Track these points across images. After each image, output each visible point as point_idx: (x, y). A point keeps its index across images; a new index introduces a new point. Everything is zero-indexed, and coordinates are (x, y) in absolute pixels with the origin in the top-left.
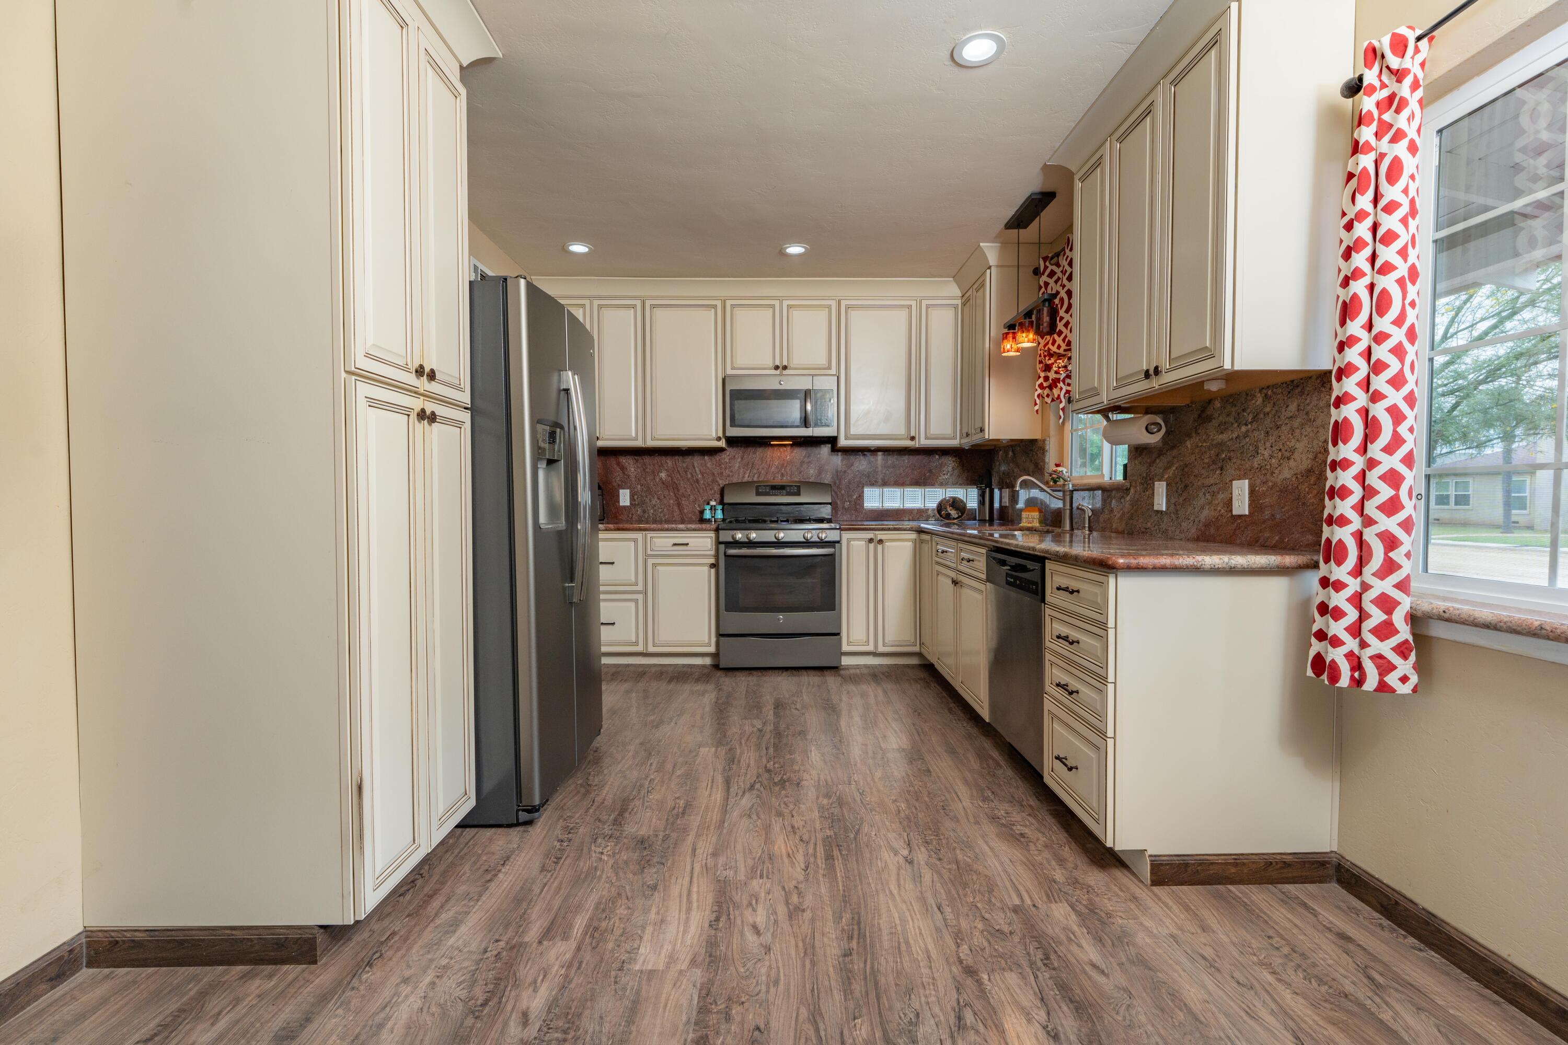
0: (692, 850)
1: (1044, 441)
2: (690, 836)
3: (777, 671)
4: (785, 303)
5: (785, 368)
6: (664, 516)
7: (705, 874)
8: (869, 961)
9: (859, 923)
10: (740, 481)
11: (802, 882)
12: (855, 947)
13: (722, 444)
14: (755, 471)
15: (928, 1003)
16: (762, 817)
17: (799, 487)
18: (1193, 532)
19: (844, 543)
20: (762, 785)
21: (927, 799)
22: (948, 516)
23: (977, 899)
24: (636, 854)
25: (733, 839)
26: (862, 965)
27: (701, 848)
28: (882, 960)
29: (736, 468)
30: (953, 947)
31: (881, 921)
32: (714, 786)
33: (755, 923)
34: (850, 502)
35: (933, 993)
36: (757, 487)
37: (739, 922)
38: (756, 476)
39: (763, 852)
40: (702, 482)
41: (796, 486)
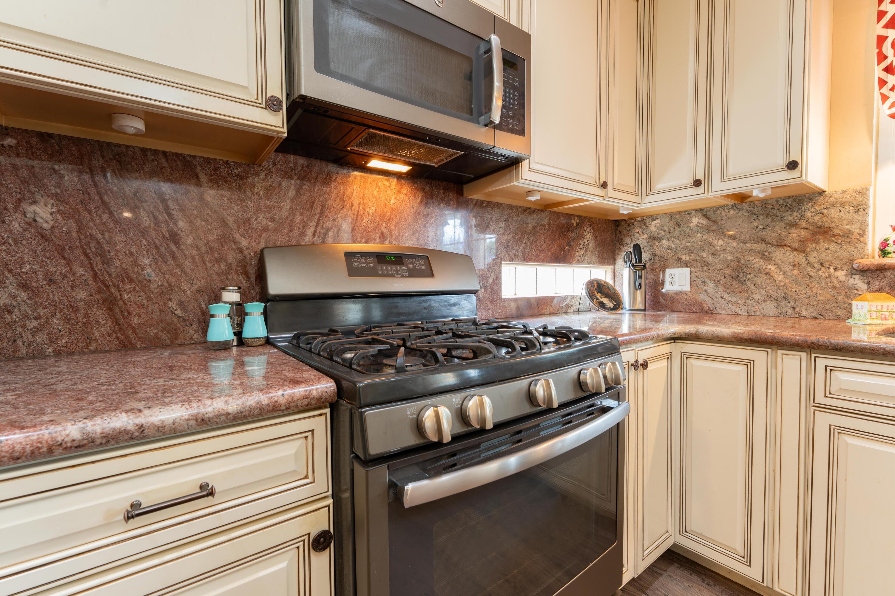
1: (863, 192)
6: (52, 341)
13: (278, 123)
17: (426, 259)
29: (284, 213)
36: (349, 257)
40: (189, 241)
41: (422, 257)
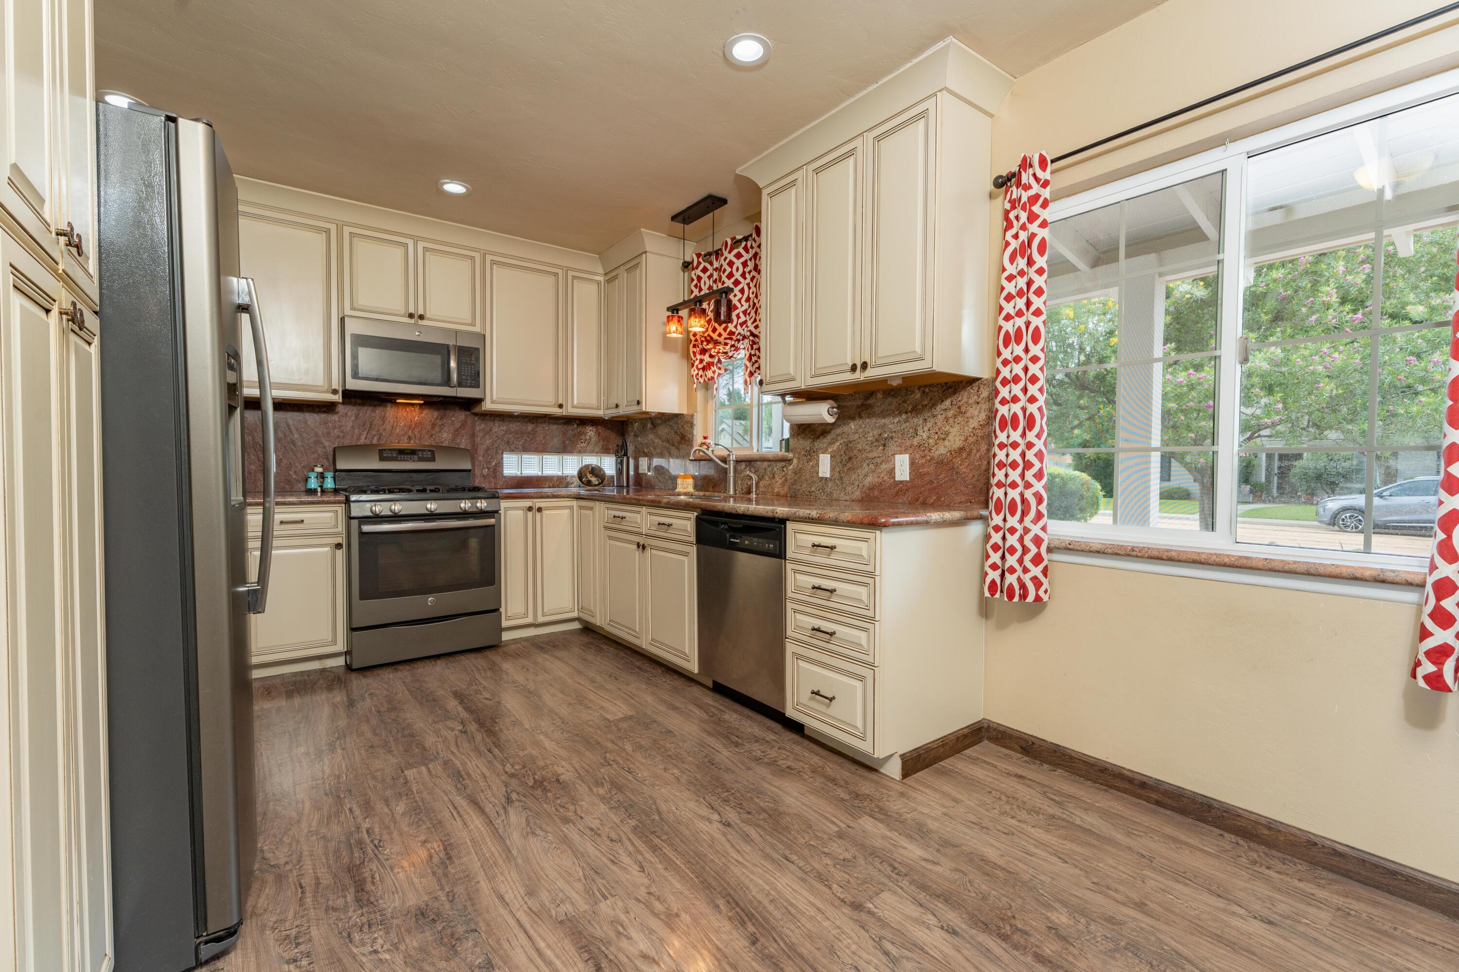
0: (498, 898)
1: (692, 416)
2: (482, 883)
3: (428, 662)
4: (421, 245)
5: (421, 317)
7: (540, 922)
8: (777, 938)
9: (737, 904)
10: (353, 444)
11: (650, 885)
12: (755, 930)
13: (338, 398)
14: (374, 433)
15: (854, 953)
16: (549, 829)
17: (433, 452)
18: (857, 494)
19: (502, 512)
20: (518, 794)
21: (691, 759)
22: (589, 483)
23: (807, 838)
24: (428, 934)
25: (537, 867)
26: (776, 946)
27: (507, 892)
28: (788, 932)
29: (349, 428)
30: (827, 890)
31: (754, 893)
32: (462, 812)
33: (642, 952)
34: (488, 469)
35: (849, 941)
36: (381, 452)
37: (624, 959)
38: (376, 438)
39: (583, 869)
40: (300, 443)
41: (429, 451)
